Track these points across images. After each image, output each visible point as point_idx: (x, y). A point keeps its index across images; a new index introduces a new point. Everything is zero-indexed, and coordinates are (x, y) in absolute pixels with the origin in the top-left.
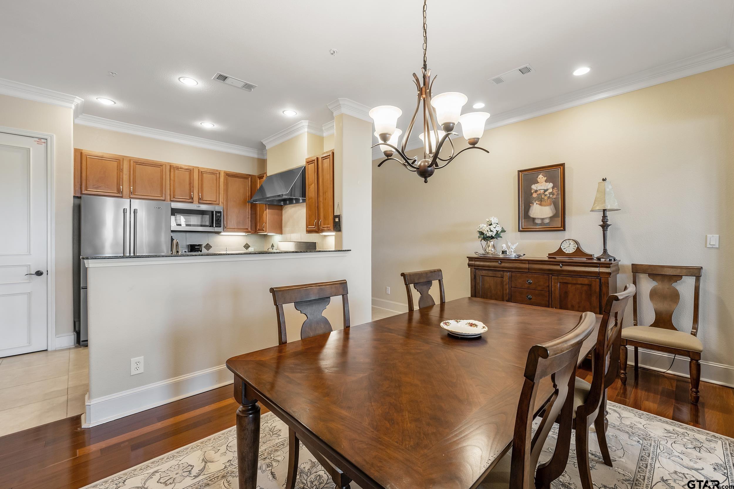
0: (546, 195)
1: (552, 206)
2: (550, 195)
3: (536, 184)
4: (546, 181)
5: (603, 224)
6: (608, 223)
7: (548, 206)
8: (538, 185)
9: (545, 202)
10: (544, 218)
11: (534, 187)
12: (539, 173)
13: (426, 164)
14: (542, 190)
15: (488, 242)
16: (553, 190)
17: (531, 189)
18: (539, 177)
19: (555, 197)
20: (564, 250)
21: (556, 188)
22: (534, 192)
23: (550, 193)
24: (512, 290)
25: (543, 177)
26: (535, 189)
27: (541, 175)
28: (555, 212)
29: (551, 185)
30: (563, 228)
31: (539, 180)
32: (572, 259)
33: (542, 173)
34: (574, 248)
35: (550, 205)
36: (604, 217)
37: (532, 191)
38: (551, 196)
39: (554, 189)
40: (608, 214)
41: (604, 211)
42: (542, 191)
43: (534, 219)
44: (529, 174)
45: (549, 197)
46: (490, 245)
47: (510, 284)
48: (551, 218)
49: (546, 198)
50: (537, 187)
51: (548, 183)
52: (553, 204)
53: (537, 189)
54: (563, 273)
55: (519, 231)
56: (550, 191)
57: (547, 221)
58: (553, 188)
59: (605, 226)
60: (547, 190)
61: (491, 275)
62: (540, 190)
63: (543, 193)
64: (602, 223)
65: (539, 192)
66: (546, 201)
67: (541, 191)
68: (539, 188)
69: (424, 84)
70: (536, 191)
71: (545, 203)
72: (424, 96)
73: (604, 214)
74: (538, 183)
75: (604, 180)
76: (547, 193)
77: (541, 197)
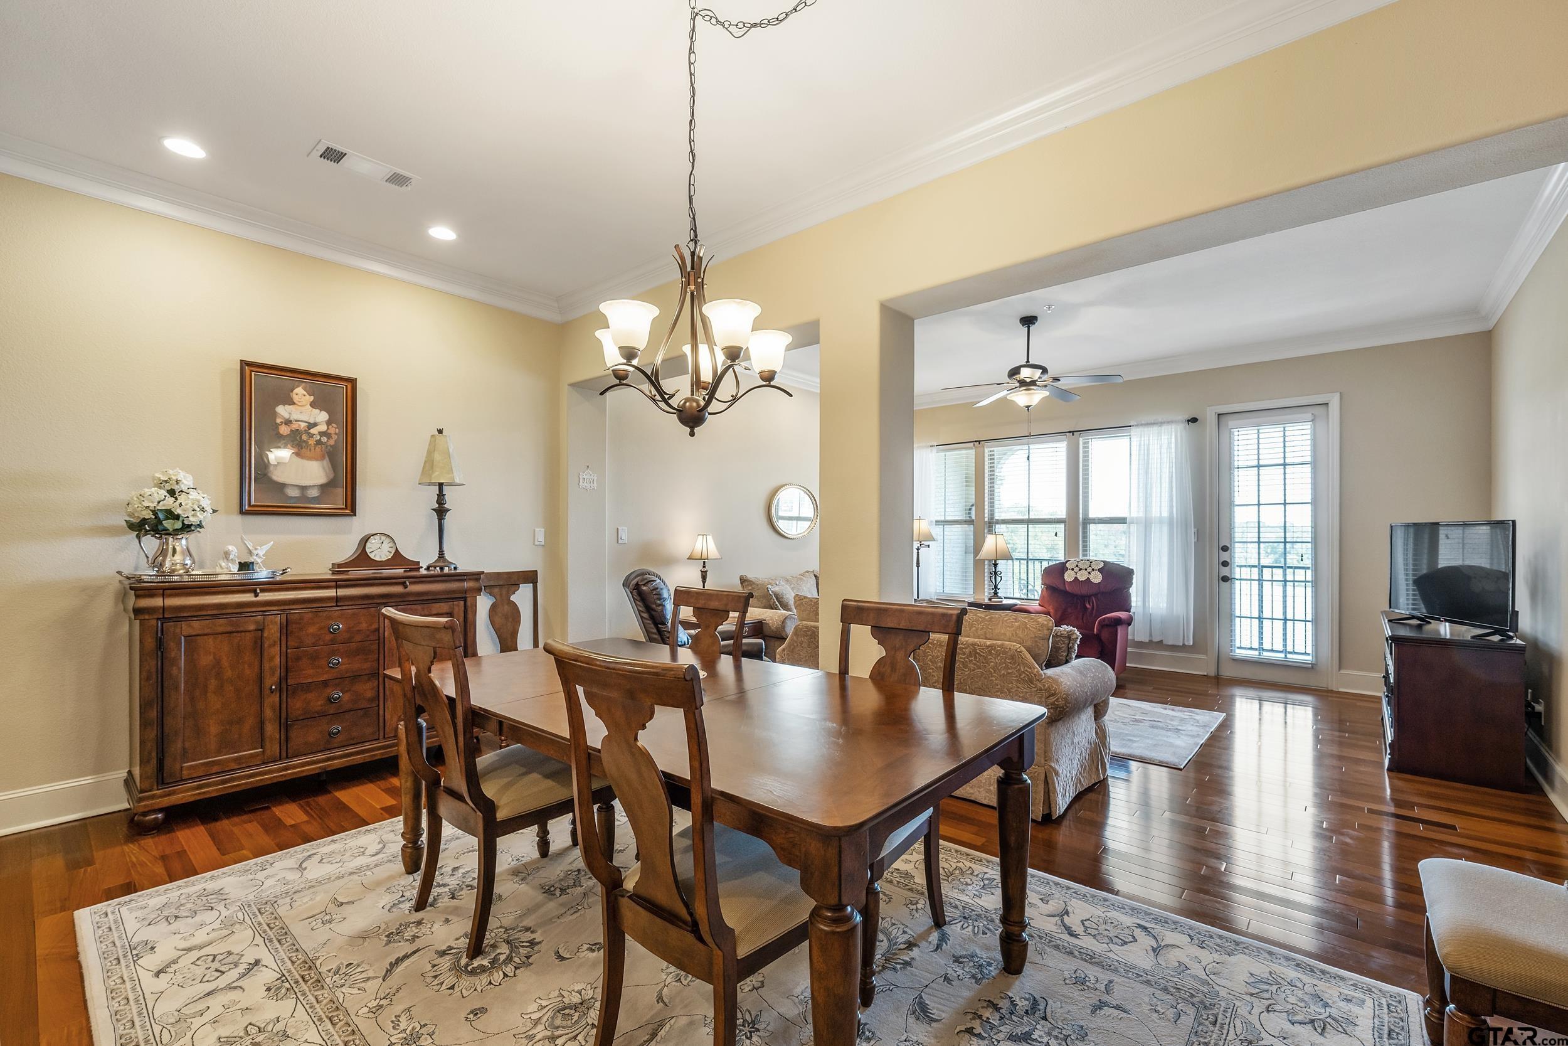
0: (311, 436)
1: (326, 462)
2: (321, 437)
3: (290, 405)
4: (313, 405)
5: (439, 507)
6: (445, 506)
7: (316, 460)
8: (294, 410)
9: (310, 450)
10: (306, 486)
11: (283, 411)
12: (297, 383)
13: (695, 404)
14: (302, 421)
15: (171, 539)
16: (328, 429)
17: (275, 414)
18: (296, 391)
19: (332, 442)
20: (372, 556)
21: (335, 425)
22: (282, 422)
23: (322, 434)
24: (289, 656)
25: (305, 393)
26: (286, 416)
27: (300, 388)
28: (332, 476)
29: (323, 416)
30: (351, 508)
31: (295, 398)
32: (381, 573)
33: (304, 384)
34: (390, 550)
35: (322, 458)
36: (441, 496)
37: (278, 421)
38: (324, 439)
39: (330, 427)
40: (446, 489)
41: (441, 485)
42: (303, 425)
43: (282, 486)
44: (269, 379)
45: (319, 442)
46: (178, 549)
47: (284, 642)
48: (323, 488)
49: (312, 442)
50: (290, 414)
51: (318, 411)
52: (327, 459)
53: (291, 419)
54: (407, 599)
55: (242, 512)
56: (323, 428)
57: (314, 493)
58: (329, 423)
59: (441, 511)
60: (315, 425)
61: (220, 629)
62: (299, 421)
63: (305, 430)
64: (437, 506)
65: (295, 426)
66: (313, 448)
67: (300, 423)
68: (294, 417)
69: (693, 268)
70: (288, 422)
71: (309, 452)
72: (693, 287)
73: (441, 490)
74: (294, 403)
75: (440, 432)
76: (313, 431)
77: (301, 437)
